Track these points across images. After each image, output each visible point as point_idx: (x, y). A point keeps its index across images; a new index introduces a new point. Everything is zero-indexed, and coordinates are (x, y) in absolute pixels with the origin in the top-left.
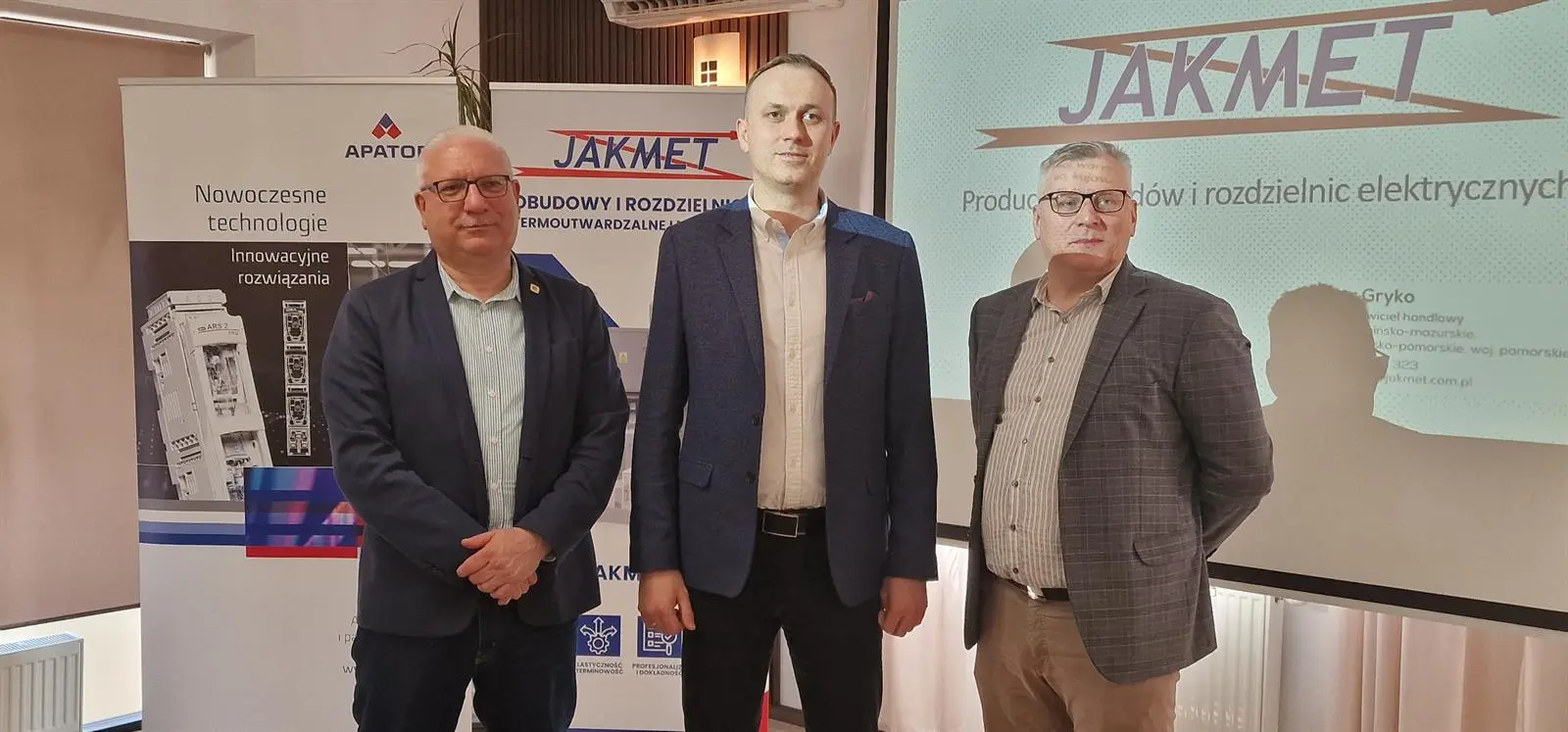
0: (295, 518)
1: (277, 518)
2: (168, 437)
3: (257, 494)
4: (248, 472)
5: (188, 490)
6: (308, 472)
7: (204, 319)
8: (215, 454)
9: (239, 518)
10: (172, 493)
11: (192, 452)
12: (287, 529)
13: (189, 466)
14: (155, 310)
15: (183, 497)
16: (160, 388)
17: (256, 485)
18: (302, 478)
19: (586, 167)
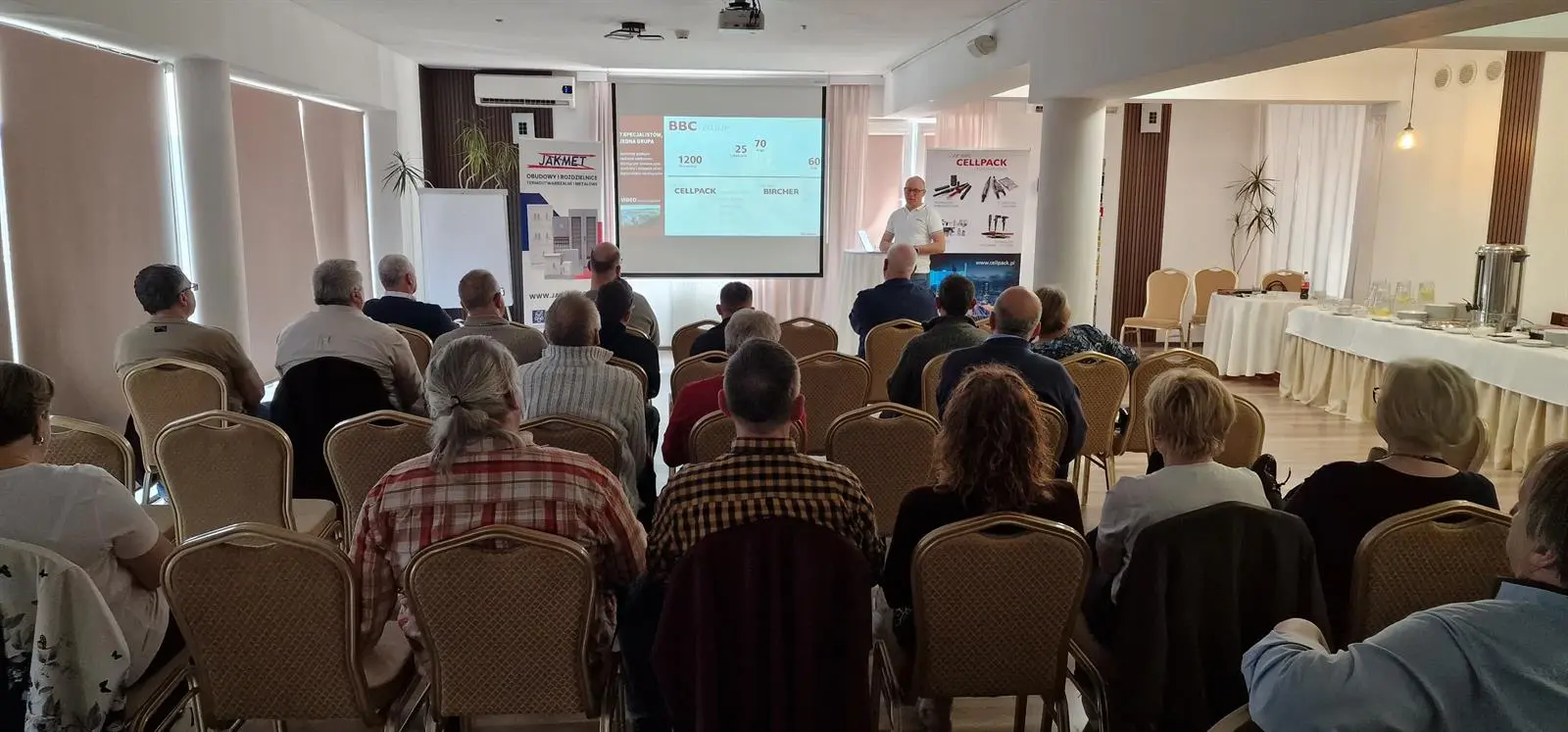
19: (549, 165)
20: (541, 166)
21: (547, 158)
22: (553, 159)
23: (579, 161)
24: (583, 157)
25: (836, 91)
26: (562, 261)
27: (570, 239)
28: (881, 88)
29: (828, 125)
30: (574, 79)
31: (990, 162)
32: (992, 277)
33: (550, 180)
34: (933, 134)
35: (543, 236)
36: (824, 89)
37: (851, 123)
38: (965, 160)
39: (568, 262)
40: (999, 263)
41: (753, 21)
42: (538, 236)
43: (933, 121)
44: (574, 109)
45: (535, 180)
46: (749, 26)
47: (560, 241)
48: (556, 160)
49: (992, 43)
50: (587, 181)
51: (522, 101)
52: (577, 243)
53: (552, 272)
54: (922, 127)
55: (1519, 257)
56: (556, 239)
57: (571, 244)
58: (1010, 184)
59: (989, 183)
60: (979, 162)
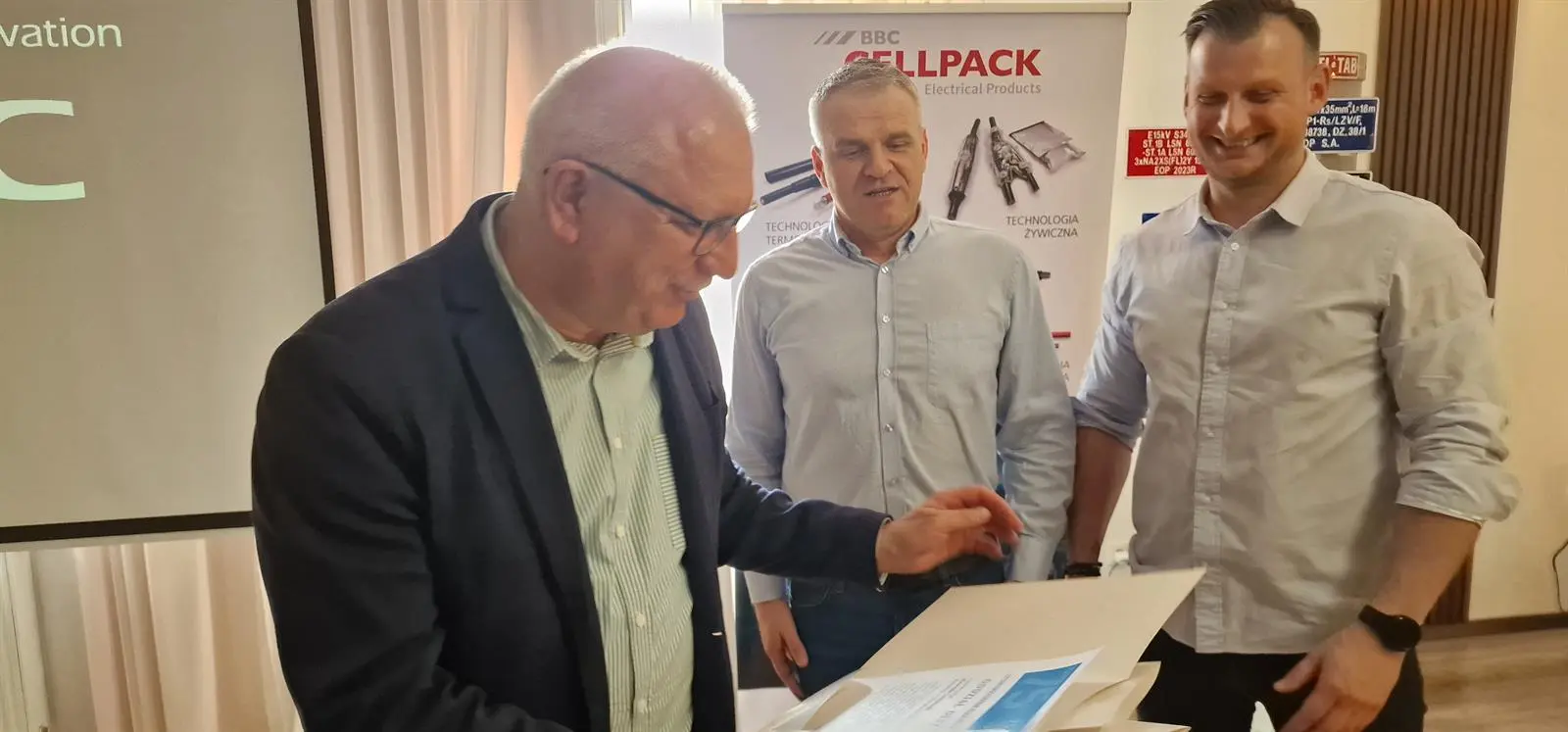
31: (973, 63)
38: (876, 57)
58: (1059, 150)
59: (971, 144)
60: (933, 63)
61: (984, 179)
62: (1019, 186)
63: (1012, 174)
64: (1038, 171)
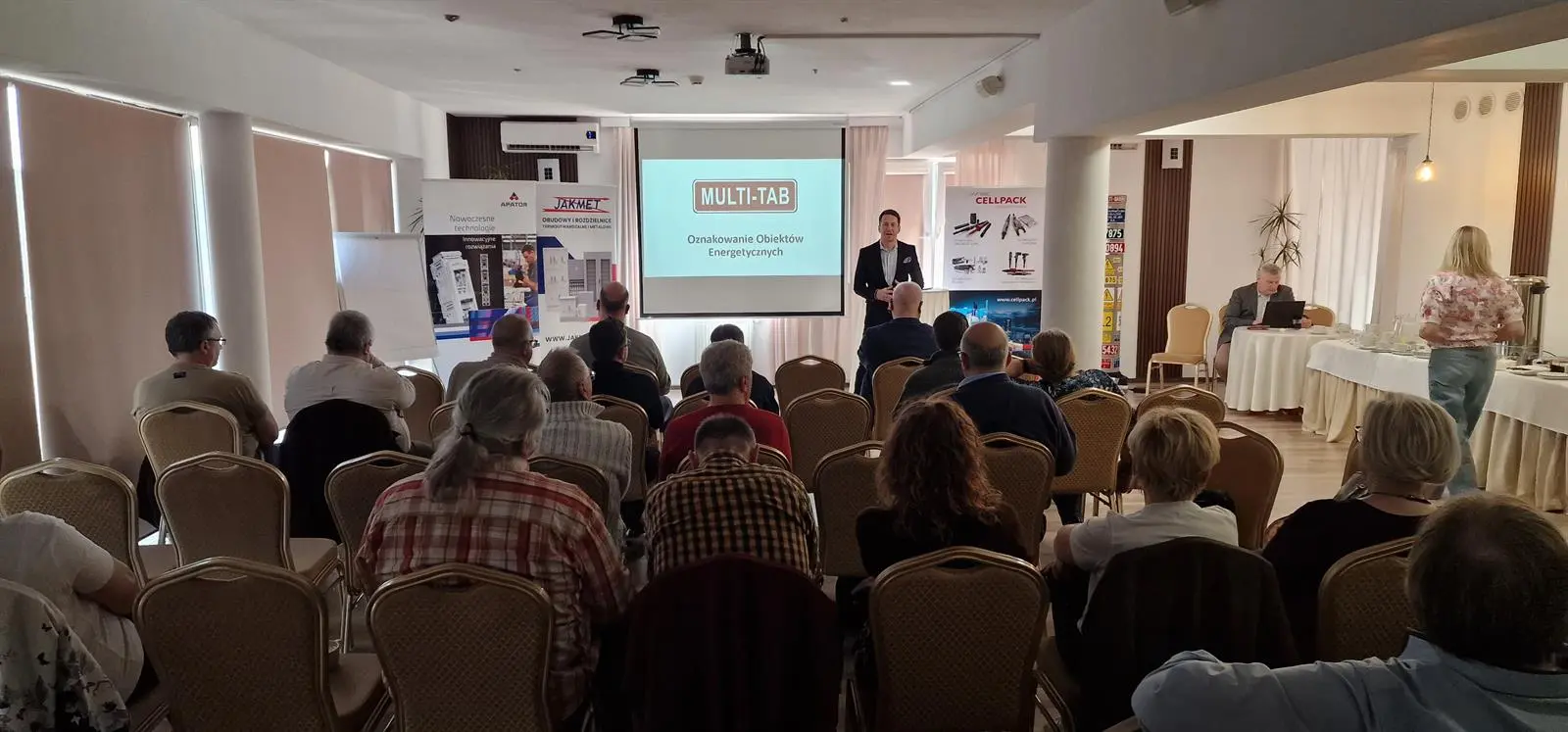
0: (485, 327)
1: (479, 327)
2: (441, 303)
3: (473, 320)
4: (470, 313)
5: (449, 320)
6: (489, 310)
7: (454, 261)
8: (459, 307)
9: (467, 328)
10: (444, 322)
11: (450, 307)
12: (482, 331)
13: (451, 312)
14: (435, 259)
15: (447, 323)
16: (438, 286)
17: (473, 316)
18: (487, 313)
19: (564, 208)
20: (556, 210)
21: (562, 201)
22: (568, 203)
23: (593, 204)
24: (597, 201)
25: (856, 133)
26: (577, 304)
27: (585, 281)
28: (900, 129)
29: (848, 165)
30: (597, 125)
31: (1009, 200)
32: (1015, 314)
33: (565, 224)
34: (953, 173)
35: (559, 279)
36: (843, 130)
37: (870, 163)
38: (984, 199)
39: (582, 305)
40: (1020, 300)
41: (758, 66)
42: (554, 279)
43: (953, 160)
44: (597, 155)
45: (552, 224)
46: (754, 72)
47: (575, 283)
48: (571, 204)
49: (999, 84)
50: (602, 224)
51: (547, 147)
52: (591, 286)
53: (566, 315)
54: (943, 166)
55: (1539, 289)
56: (572, 282)
57: (585, 285)
58: (1030, 222)
59: (1008, 220)
60: (999, 200)
61: (1011, 229)
62: (1021, 231)
63: (1019, 228)
64: (1025, 227)
